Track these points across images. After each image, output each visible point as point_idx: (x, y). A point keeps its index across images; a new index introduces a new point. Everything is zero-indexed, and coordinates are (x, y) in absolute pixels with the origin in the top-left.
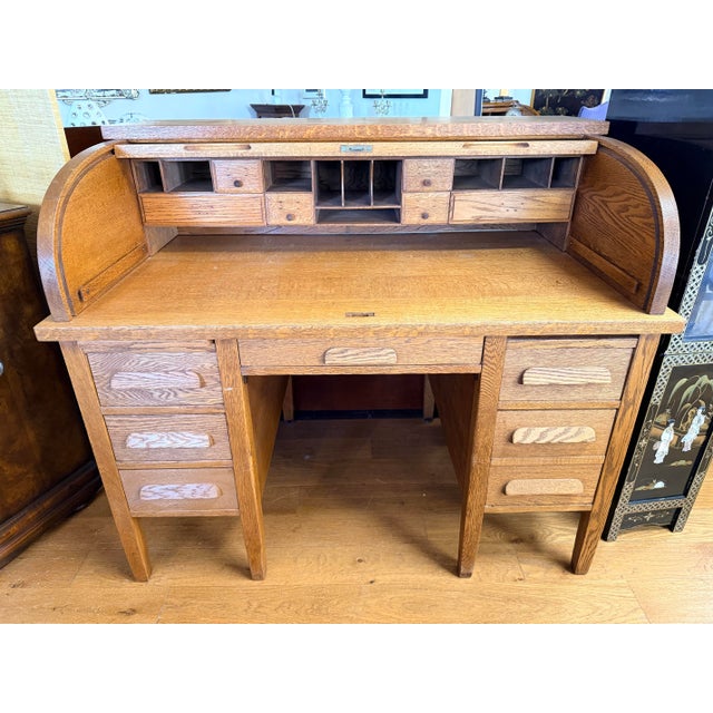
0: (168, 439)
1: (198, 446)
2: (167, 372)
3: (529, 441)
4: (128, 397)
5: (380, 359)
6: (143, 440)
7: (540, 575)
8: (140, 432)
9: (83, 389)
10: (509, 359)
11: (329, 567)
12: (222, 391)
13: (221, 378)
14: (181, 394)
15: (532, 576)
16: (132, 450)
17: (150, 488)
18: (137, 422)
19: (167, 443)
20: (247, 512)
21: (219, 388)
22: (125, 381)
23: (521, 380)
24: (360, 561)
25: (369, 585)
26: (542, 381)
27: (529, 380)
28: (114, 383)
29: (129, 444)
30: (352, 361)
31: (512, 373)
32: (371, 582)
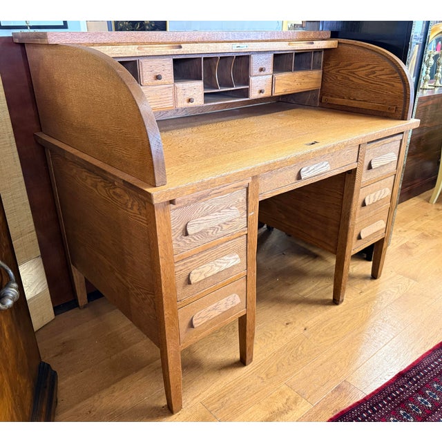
0: (216, 266)
1: (234, 264)
2: (219, 211)
3: (371, 203)
4: (192, 240)
5: (324, 170)
6: (201, 273)
7: (365, 287)
8: (197, 268)
9: (165, 243)
10: (366, 156)
11: (277, 336)
12: (247, 217)
13: (247, 207)
14: (225, 227)
15: (363, 289)
16: (190, 287)
17: (199, 315)
18: (195, 260)
19: (216, 270)
20: (251, 308)
21: (245, 215)
22: (196, 226)
23: (370, 167)
24: (287, 324)
25: (306, 332)
26: (378, 165)
27: (373, 166)
28: (190, 230)
29: (193, 280)
30: (312, 174)
31: (366, 164)
32: (305, 329)
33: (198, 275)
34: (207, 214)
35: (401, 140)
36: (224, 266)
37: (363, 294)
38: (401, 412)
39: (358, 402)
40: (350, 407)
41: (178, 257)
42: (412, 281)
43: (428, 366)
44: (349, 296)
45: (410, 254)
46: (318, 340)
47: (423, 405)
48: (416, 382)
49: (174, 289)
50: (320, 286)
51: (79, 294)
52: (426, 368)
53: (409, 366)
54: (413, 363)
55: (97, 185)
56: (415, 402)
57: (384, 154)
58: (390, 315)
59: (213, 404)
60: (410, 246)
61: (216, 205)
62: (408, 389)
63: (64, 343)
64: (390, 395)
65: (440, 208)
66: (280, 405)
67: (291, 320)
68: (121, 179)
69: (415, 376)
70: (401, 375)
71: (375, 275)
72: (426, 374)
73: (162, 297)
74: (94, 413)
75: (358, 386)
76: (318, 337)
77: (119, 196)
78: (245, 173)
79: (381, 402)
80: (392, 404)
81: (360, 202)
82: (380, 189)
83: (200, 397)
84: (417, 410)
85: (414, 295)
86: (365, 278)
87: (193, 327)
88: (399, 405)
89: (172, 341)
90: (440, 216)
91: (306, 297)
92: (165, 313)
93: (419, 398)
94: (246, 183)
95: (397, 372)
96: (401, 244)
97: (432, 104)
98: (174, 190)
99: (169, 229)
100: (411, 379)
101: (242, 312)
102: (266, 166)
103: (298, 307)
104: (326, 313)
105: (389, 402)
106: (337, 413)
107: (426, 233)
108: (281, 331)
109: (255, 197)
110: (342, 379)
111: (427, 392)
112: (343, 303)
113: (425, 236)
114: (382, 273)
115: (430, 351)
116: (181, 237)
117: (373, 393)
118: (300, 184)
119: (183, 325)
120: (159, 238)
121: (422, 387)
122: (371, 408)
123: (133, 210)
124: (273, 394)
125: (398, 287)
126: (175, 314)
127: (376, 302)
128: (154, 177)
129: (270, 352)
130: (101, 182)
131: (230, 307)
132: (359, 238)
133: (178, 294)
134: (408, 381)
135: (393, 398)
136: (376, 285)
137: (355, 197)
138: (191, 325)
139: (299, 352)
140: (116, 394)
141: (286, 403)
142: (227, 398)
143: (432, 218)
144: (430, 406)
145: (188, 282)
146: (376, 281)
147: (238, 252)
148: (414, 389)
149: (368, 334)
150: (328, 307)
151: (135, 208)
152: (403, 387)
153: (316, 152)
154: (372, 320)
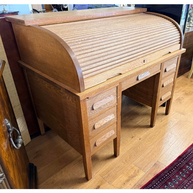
0: (105, 120)
1: (112, 118)
2: (106, 98)
3: (166, 85)
4: (95, 111)
5: (147, 75)
6: (99, 124)
7: (163, 119)
8: (97, 122)
9: (84, 115)
10: (164, 67)
11: (129, 143)
12: (117, 99)
13: (117, 94)
14: (108, 104)
15: (162, 119)
16: (94, 130)
17: (98, 141)
18: (96, 119)
19: (105, 122)
20: (119, 135)
21: (116, 98)
22: (97, 106)
23: (165, 71)
24: (132, 137)
25: (140, 140)
26: (169, 70)
27: (167, 70)
28: (94, 108)
29: (96, 128)
30: (143, 77)
31: (164, 70)
32: (140, 139)
33: (98, 125)
34: (101, 100)
35: (178, 58)
36: (108, 120)
37: (162, 122)
38: (180, 173)
39: (163, 170)
40: (160, 172)
41: (90, 119)
42: (182, 115)
43: (190, 153)
44: (157, 123)
45: (181, 103)
46: (145, 144)
47: (189, 169)
48: (186, 160)
49: (88, 132)
50: (145, 119)
51: (41, 130)
52: (189, 153)
53: (183, 153)
54: (184, 152)
55: (50, 87)
56: (185, 168)
57: (171, 64)
58: (174, 131)
59: (104, 175)
60: (180, 99)
61: (104, 96)
62: (183, 163)
63: (37, 152)
64: (176, 166)
65: (192, 80)
66: (132, 173)
67: (134, 135)
68: (64, 88)
69: (185, 157)
70: (179, 157)
71: (167, 113)
72: (189, 156)
73: (83, 136)
74: (55, 183)
75: (163, 163)
76: (145, 142)
77: (62, 93)
78: (117, 82)
79: (172, 169)
80: (177, 170)
81: (161, 85)
82: (169, 79)
83: (99, 172)
84: (186, 172)
85: (183, 121)
86: (163, 114)
87: (96, 146)
88: (179, 170)
89: (88, 153)
90: (192, 84)
91: (139, 124)
92: (85, 142)
93: (187, 166)
94: (116, 85)
95: (178, 156)
96: (177, 98)
97: (189, 36)
98: (88, 94)
99: (86, 109)
100: (184, 159)
101: (115, 137)
102: (125, 77)
103: (136, 129)
104: (148, 131)
105: (175, 169)
106: (155, 175)
107: (187, 93)
108: (130, 140)
109: (120, 90)
110: (156, 160)
111: (190, 164)
112: (155, 127)
113: (186, 94)
114: (170, 112)
115: (191, 146)
116: (91, 111)
117: (169, 166)
118: (138, 82)
119: (92, 145)
120: (82, 113)
121: (188, 162)
122: (169, 172)
123: (69, 100)
124: (129, 169)
125: (177, 118)
126: (89, 142)
127: (168, 125)
128: (80, 88)
129: (126, 150)
130: (53, 86)
131: (111, 136)
132: (161, 100)
133: (90, 134)
134: (183, 159)
135: (177, 167)
136: (168, 118)
137: (159, 84)
138: (95, 145)
139: (138, 150)
140: (63, 174)
141: (135, 172)
142: (110, 172)
143: (189, 85)
144: (192, 170)
145: (94, 128)
146: (167, 116)
147: (113, 113)
148: (185, 163)
149: (166, 140)
150: (148, 129)
151: (70, 100)
152: (181, 162)
153: (145, 69)
154: (167, 134)
